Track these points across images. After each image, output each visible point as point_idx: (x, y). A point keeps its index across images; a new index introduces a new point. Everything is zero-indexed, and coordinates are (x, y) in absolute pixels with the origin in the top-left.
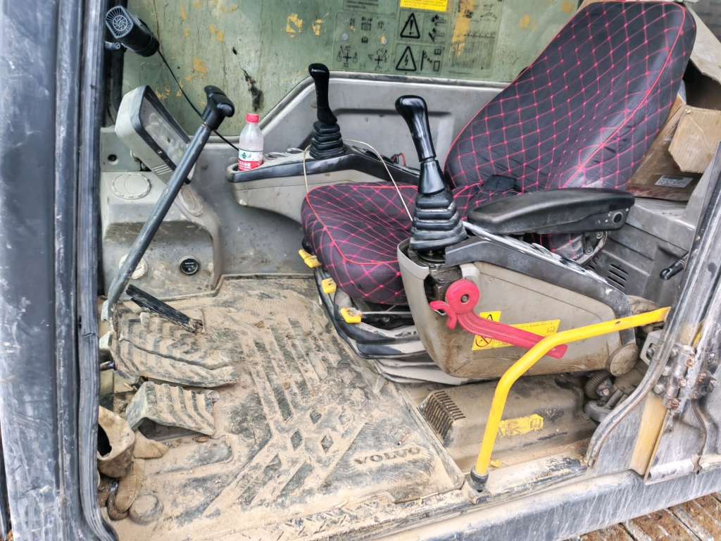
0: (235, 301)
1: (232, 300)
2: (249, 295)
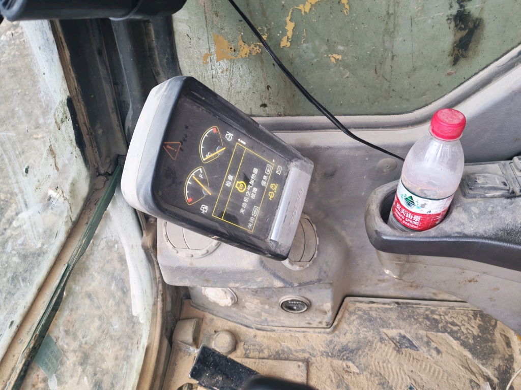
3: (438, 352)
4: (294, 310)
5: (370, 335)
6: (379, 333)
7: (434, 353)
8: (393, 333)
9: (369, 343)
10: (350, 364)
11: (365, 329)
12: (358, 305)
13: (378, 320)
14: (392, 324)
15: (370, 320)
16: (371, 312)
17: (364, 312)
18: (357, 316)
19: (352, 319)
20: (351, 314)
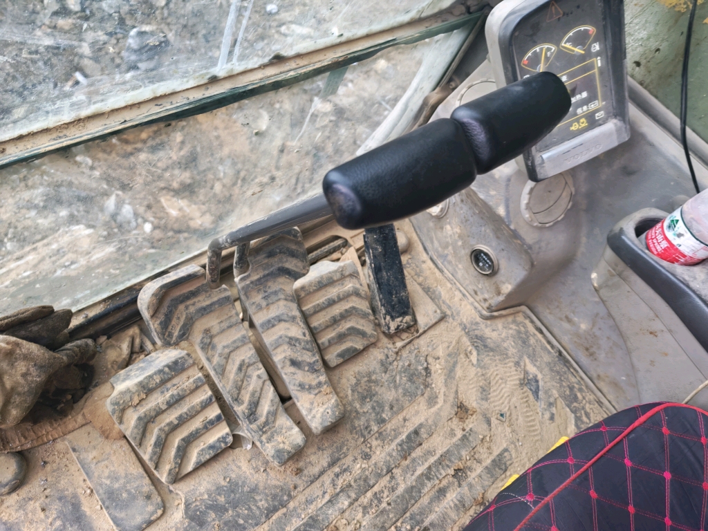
0: (492, 350)
1: (492, 345)
2: (517, 364)
3: (552, 418)
4: (478, 266)
5: (512, 351)
6: (521, 357)
7: (547, 415)
8: (532, 369)
9: (504, 355)
10: (475, 353)
11: (513, 343)
12: (527, 322)
13: (531, 348)
14: (539, 363)
15: (524, 342)
16: (531, 338)
17: (527, 332)
18: (517, 328)
19: (511, 326)
20: (514, 322)
